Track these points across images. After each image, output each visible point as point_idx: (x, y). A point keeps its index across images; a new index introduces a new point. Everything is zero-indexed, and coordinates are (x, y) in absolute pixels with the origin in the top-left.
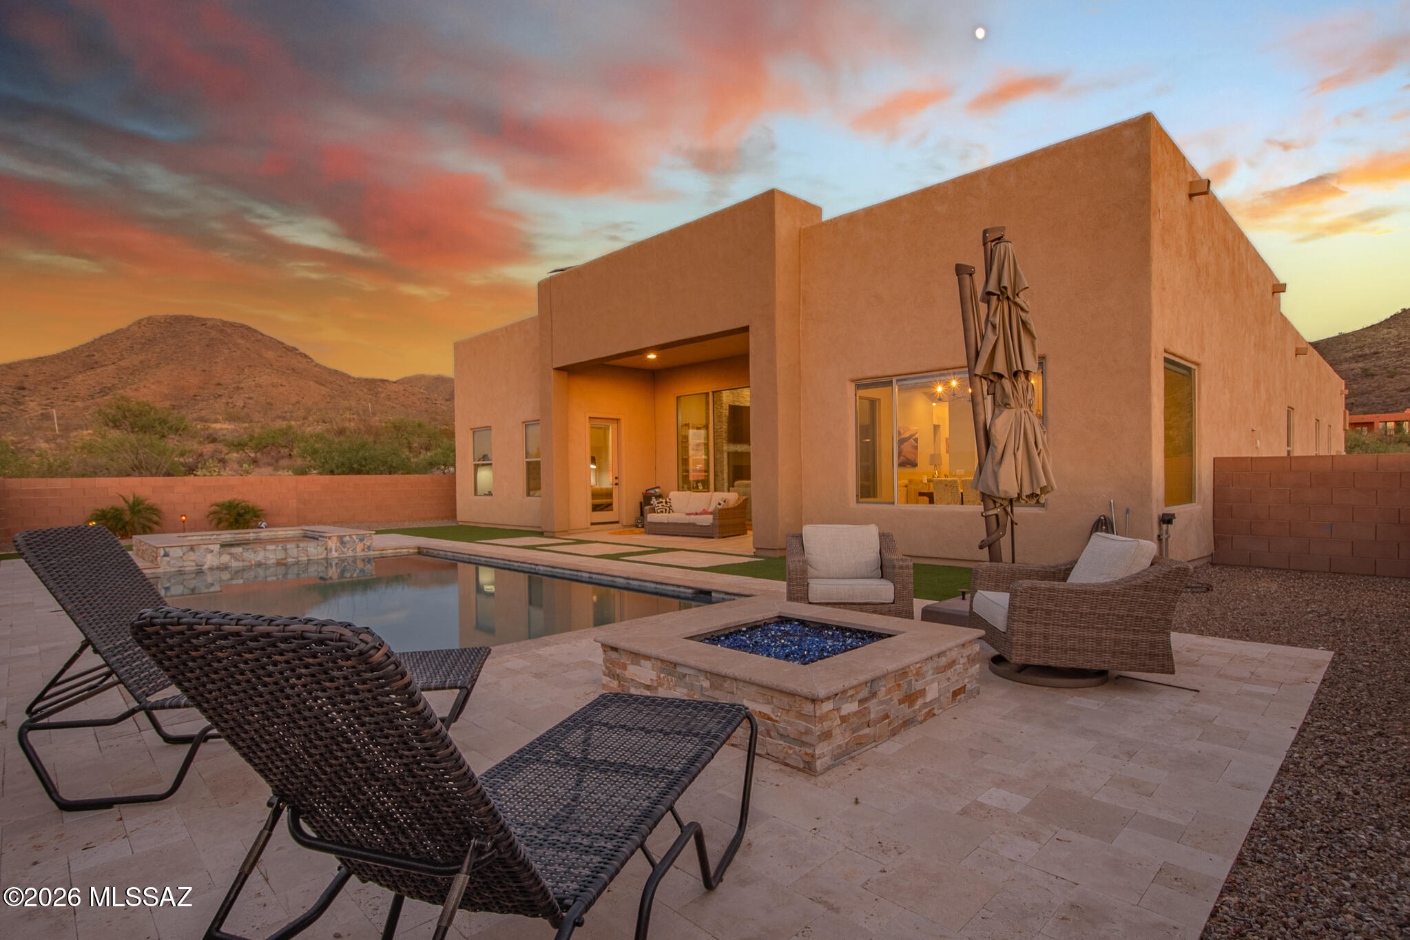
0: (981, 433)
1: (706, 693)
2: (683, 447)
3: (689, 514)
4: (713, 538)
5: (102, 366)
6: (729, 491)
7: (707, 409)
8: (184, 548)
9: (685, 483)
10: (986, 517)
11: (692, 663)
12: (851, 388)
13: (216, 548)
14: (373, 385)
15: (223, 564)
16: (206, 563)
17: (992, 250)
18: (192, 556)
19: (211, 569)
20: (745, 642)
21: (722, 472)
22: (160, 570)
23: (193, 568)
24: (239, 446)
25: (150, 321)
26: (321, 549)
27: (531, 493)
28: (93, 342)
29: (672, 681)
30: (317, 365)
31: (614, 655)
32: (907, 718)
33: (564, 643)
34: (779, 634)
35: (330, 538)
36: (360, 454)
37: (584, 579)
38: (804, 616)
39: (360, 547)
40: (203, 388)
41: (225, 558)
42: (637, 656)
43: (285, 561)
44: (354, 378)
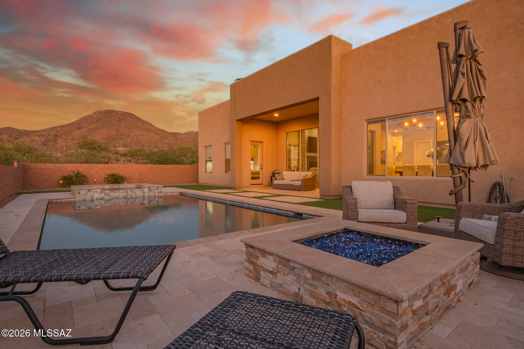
0: (452, 133)
1: (309, 282)
2: (288, 154)
3: (291, 181)
4: (301, 191)
5: (83, 128)
6: (307, 171)
7: (299, 138)
8: (86, 190)
9: (289, 168)
10: (454, 178)
11: (300, 261)
12: (365, 123)
13: (99, 191)
14: (175, 135)
15: (102, 197)
16: (95, 197)
17: (459, 34)
18: (89, 194)
19: (97, 199)
20: (328, 244)
21: (305, 164)
22: (77, 199)
23: (90, 199)
24: (125, 155)
25: (99, 112)
26: (141, 192)
27: (227, 172)
28: (80, 120)
29: (286, 270)
30: (156, 128)
31: (251, 250)
32: (447, 305)
33: (230, 238)
34: (348, 240)
35: (145, 188)
36: (165, 157)
37: (245, 207)
38: (360, 229)
39: (157, 192)
40: (117, 136)
41: (103, 195)
42: (265, 253)
43: (127, 197)
44: (168, 132)
